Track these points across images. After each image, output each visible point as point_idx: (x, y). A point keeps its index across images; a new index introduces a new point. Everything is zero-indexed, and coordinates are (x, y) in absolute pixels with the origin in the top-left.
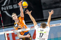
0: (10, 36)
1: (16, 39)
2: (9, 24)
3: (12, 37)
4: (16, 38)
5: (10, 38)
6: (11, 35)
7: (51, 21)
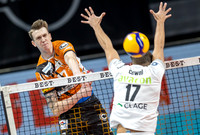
0: (23, 104)
1: (47, 115)
2: (20, 58)
3: (30, 108)
4: (46, 111)
5: (24, 109)
6: (28, 99)
7: (165, 47)
